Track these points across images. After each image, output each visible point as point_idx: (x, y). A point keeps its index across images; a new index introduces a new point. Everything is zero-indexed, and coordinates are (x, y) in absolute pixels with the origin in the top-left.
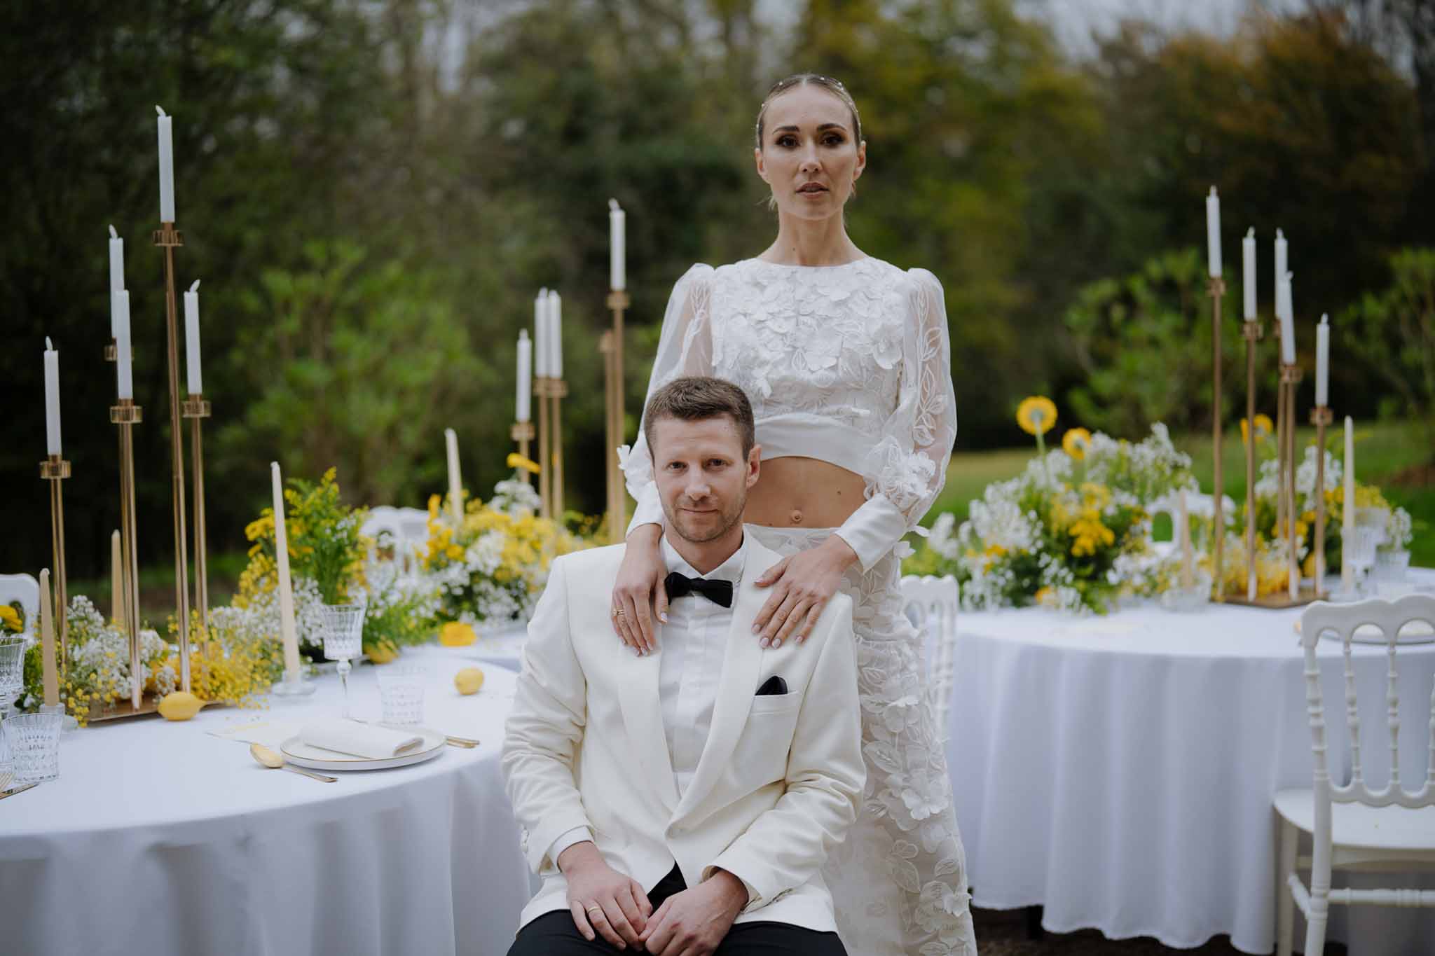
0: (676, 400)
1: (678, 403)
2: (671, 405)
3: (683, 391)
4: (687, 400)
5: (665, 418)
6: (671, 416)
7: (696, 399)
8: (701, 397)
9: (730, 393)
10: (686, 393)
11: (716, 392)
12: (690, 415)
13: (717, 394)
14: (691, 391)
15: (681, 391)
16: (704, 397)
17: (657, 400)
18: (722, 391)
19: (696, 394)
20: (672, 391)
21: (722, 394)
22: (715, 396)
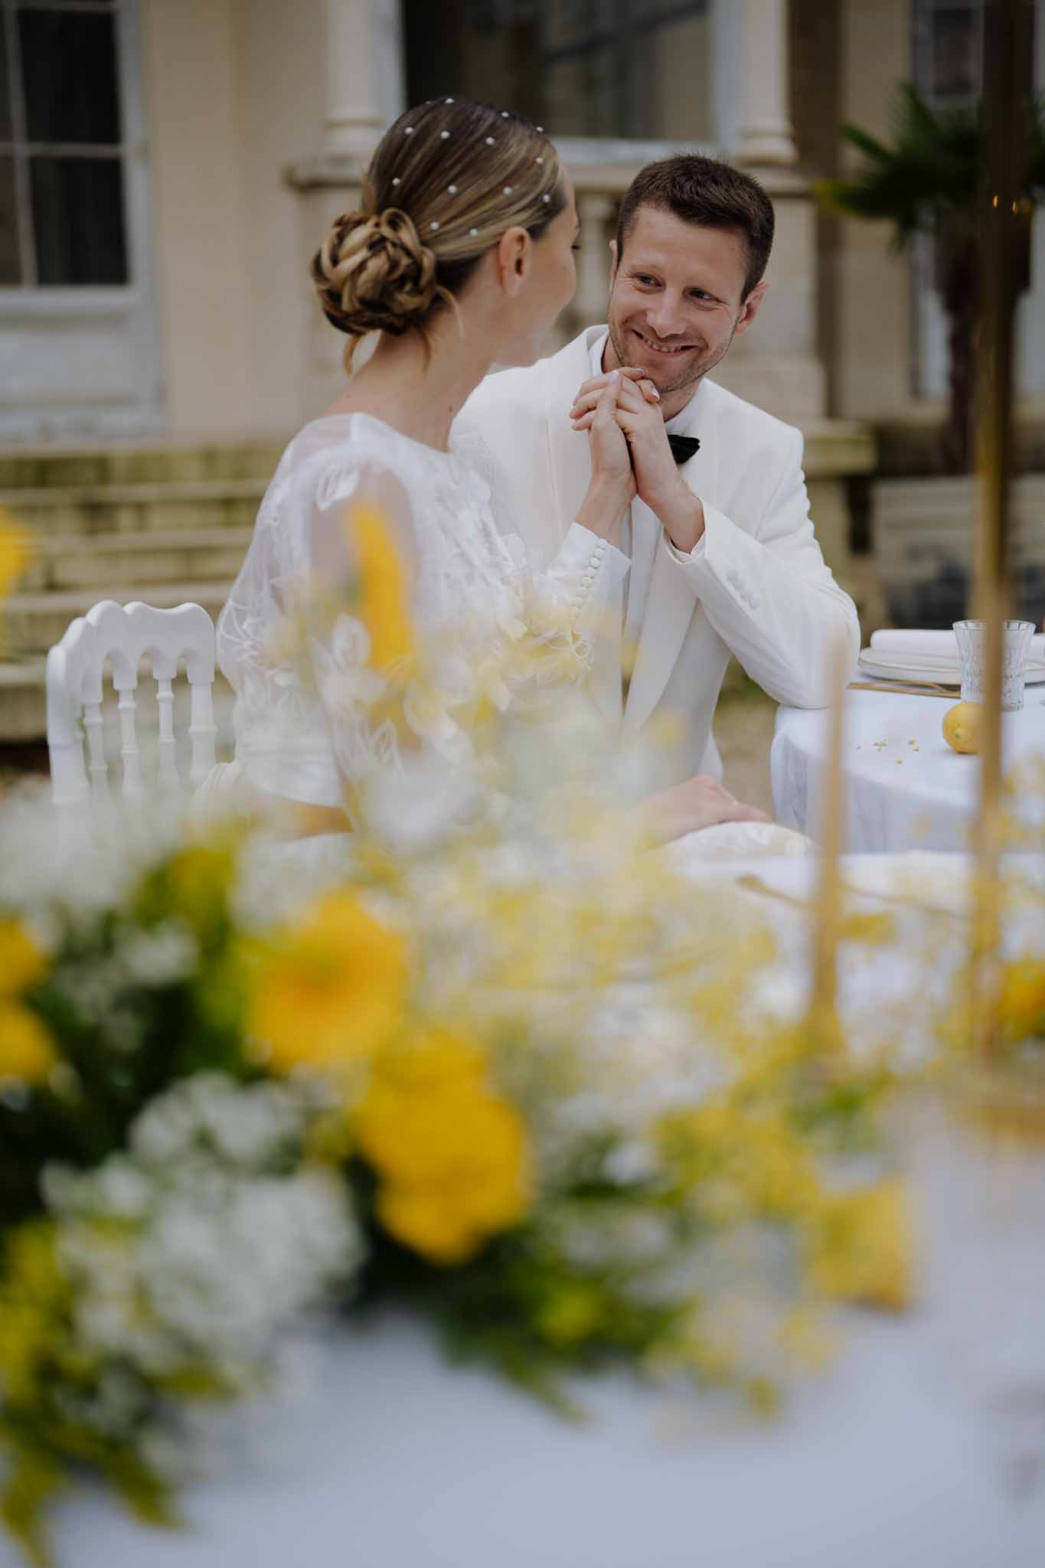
0: (681, 188)
1: (682, 192)
2: (672, 191)
3: (695, 178)
4: (698, 194)
5: (658, 206)
6: (665, 207)
7: (709, 196)
8: (716, 194)
9: (756, 203)
10: (699, 183)
11: (738, 195)
12: (694, 216)
13: (739, 200)
14: (706, 181)
15: (692, 178)
16: (722, 198)
17: (653, 177)
18: (747, 198)
19: (711, 190)
20: (680, 172)
21: (745, 201)
22: (737, 201)
